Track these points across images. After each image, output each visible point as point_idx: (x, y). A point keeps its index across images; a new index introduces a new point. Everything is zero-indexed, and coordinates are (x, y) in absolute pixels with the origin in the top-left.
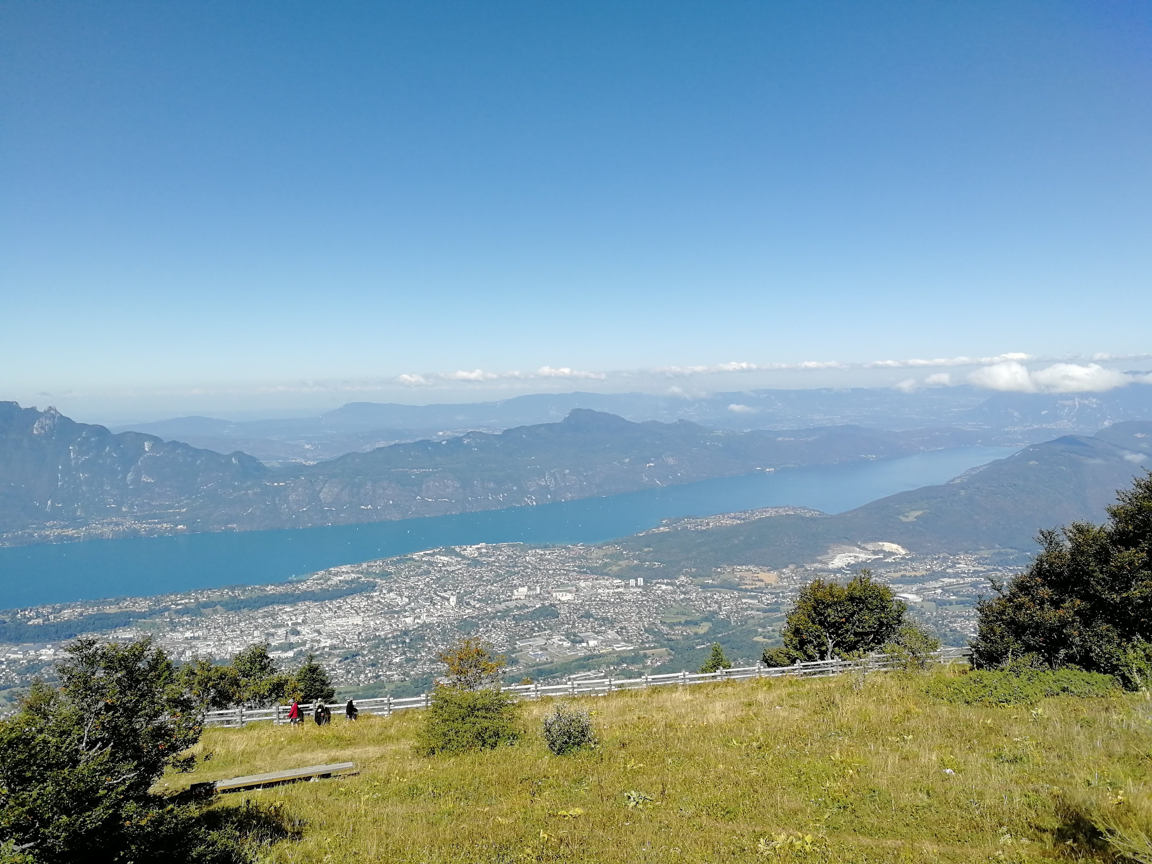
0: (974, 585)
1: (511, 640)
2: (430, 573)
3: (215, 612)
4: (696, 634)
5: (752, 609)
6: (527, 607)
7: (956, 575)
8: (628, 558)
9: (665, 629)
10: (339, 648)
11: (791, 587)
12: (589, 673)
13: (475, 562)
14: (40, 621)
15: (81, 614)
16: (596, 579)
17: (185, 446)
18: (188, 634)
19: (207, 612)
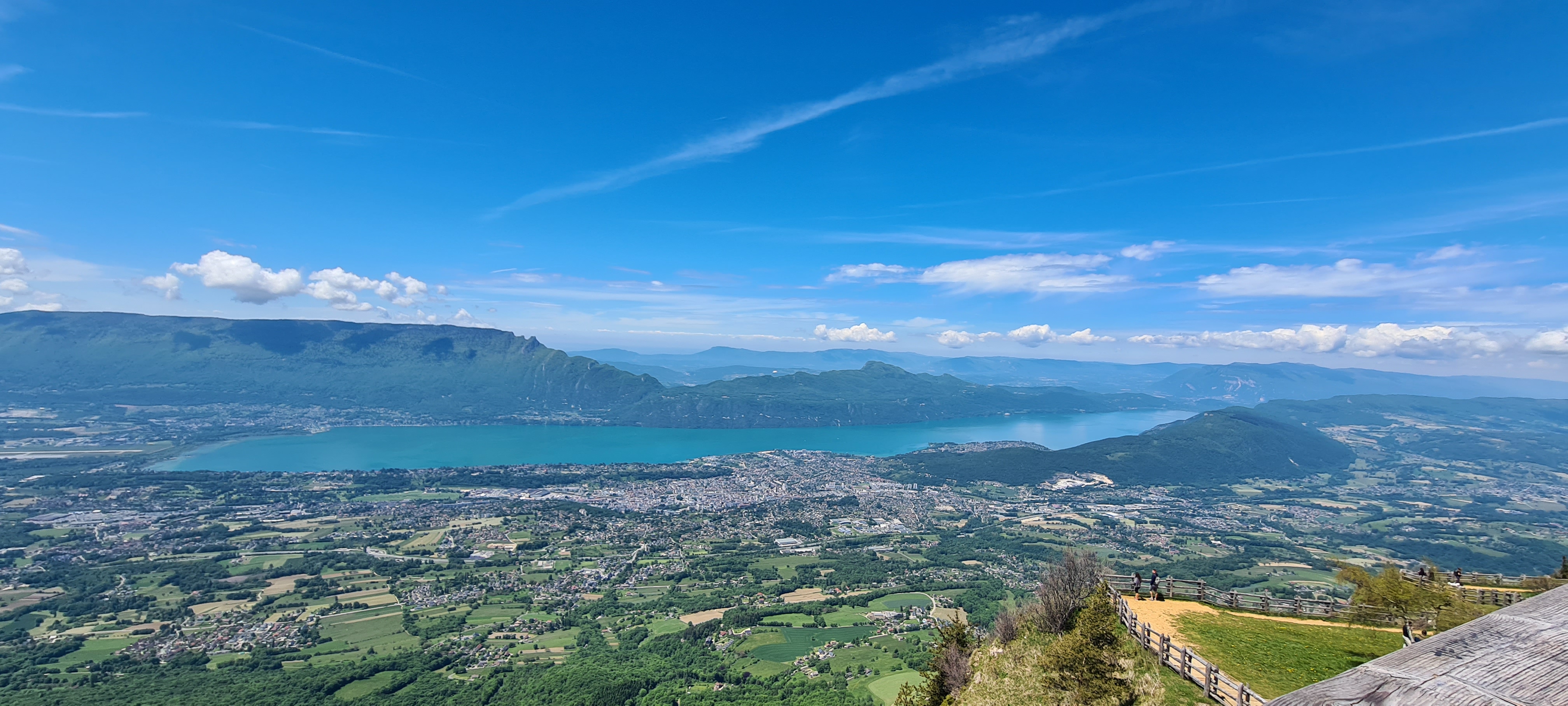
0: (1164, 511)
1: (827, 518)
2: (768, 466)
4: (957, 527)
5: (997, 513)
6: (837, 497)
7: (1149, 502)
8: (907, 469)
9: (934, 522)
10: (709, 512)
11: (1025, 499)
12: (882, 547)
13: (798, 462)
14: (522, 473)
15: (547, 473)
16: (884, 482)
17: (612, 369)
18: (611, 492)
19: (624, 478)
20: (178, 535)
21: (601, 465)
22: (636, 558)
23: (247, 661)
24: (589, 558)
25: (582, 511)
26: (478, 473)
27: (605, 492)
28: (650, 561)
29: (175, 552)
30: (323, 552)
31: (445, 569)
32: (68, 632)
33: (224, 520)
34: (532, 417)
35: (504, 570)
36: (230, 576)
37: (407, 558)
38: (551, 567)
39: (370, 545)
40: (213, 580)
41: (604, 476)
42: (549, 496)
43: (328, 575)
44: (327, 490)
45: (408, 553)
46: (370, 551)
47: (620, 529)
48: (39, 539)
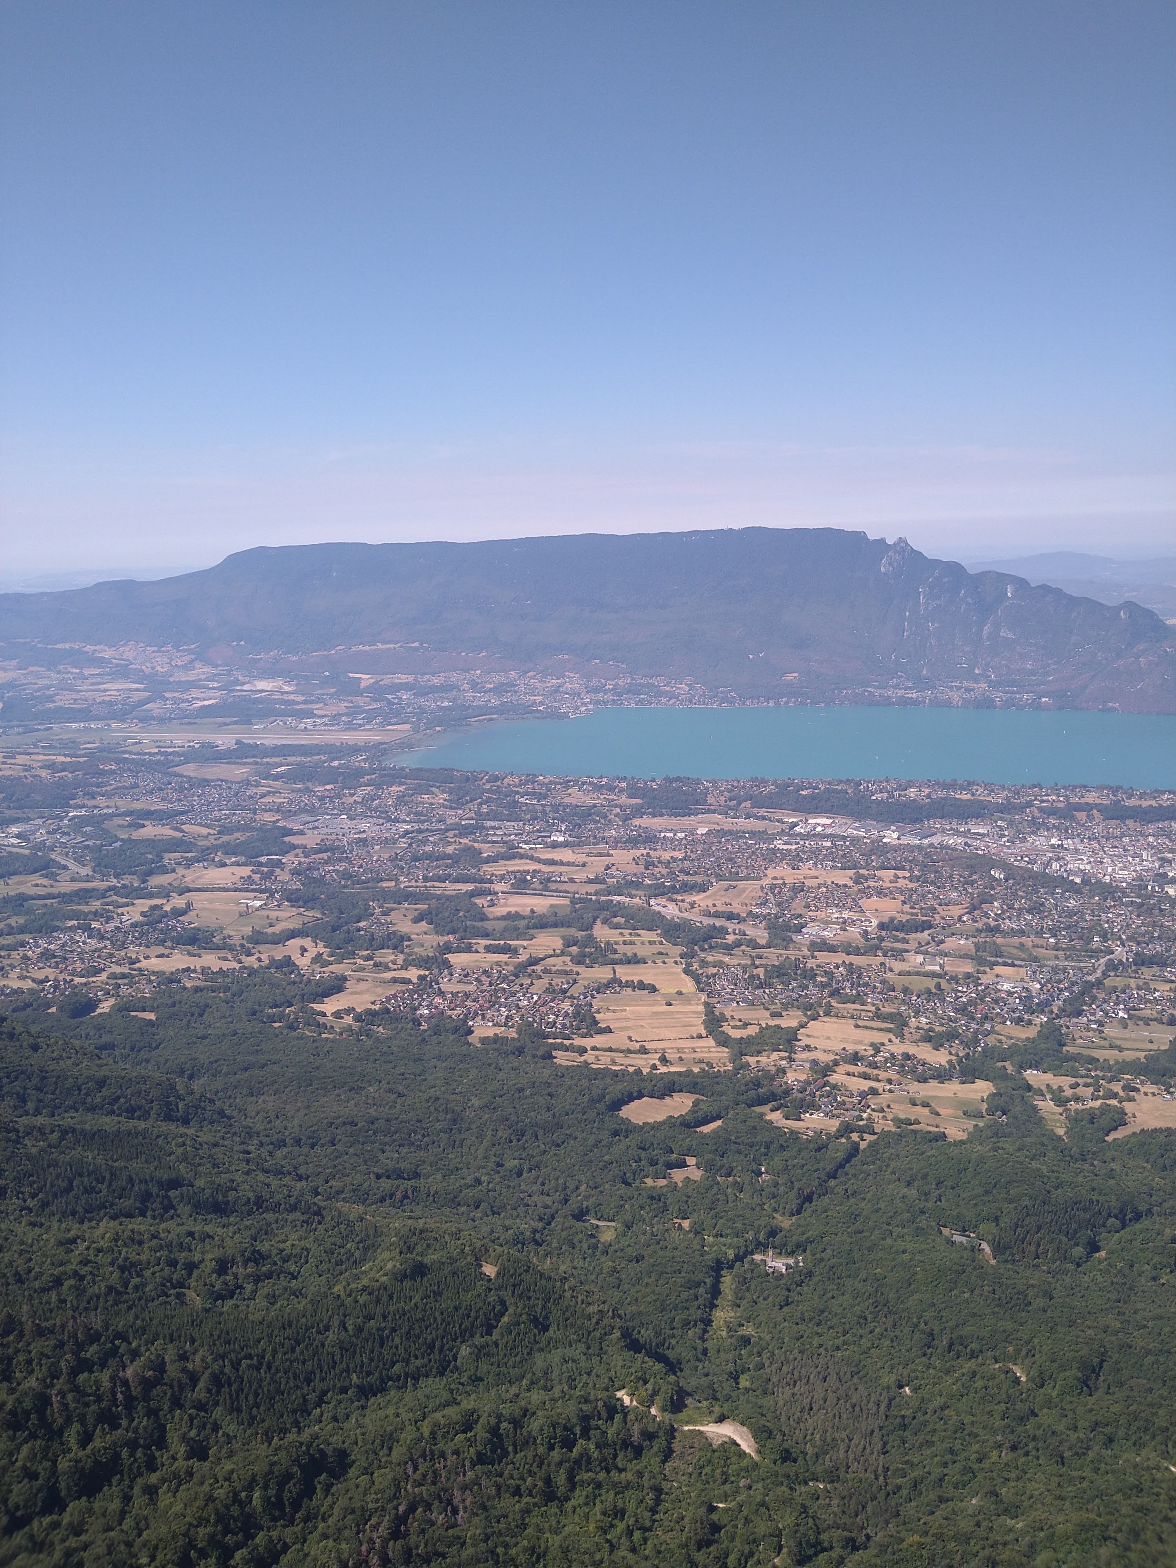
3: (1091, 818)
14: (885, 795)
15: (929, 796)
17: (1058, 593)
18: (1054, 841)
19: (1082, 816)
20: (429, 857)
21: (1034, 786)
22: (1104, 973)
23: (513, 1039)
24: (1010, 961)
25: (996, 874)
26: (809, 792)
27: (1042, 841)
28: (1133, 983)
29: (426, 879)
30: (594, 898)
31: (763, 947)
32: (331, 968)
33: (474, 841)
34: (900, 693)
35: (857, 960)
36: (488, 919)
37: (707, 921)
38: (937, 968)
39: (656, 896)
40: (468, 923)
41: (1041, 810)
42: (935, 840)
43: (602, 933)
44: (595, 806)
45: (708, 914)
46: (656, 904)
47: (1071, 914)
48: (294, 847)
